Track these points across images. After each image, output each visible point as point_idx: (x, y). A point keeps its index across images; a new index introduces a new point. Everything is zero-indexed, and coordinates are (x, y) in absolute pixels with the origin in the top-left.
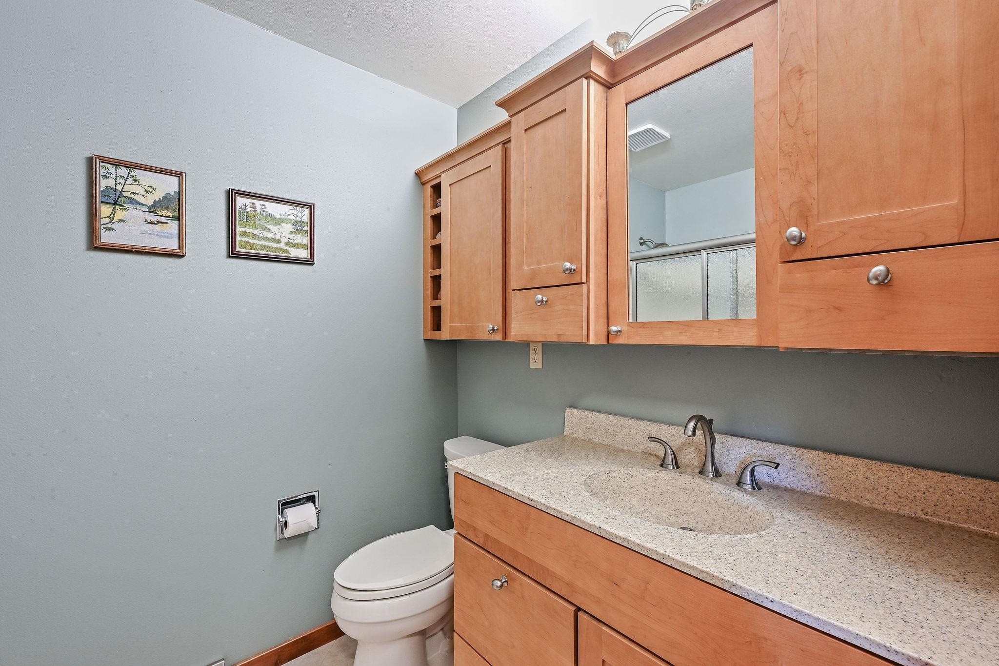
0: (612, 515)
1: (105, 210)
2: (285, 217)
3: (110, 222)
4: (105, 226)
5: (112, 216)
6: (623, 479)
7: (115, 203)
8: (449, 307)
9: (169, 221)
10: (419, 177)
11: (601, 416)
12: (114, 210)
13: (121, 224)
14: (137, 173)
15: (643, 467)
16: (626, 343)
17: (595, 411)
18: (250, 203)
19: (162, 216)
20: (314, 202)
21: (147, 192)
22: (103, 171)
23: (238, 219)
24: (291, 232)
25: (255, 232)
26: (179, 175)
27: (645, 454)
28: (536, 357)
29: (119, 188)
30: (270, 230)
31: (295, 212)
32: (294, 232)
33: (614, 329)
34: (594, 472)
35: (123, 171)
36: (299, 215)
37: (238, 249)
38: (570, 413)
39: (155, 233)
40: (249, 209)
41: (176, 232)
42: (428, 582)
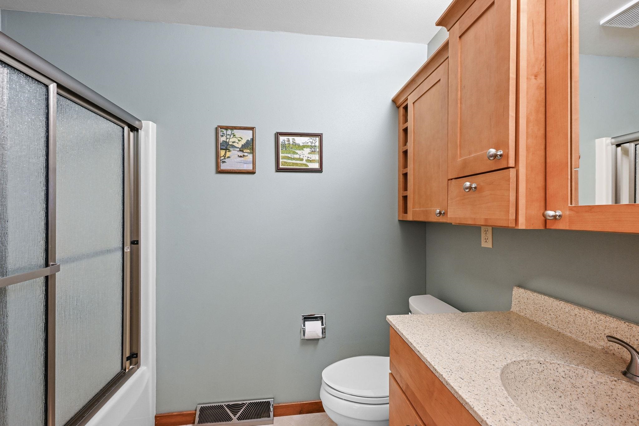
0: (514, 418)
1: (222, 153)
2: (306, 144)
3: (224, 159)
4: (222, 161)
5: (225, 156)
6: (563, 374)
7: (226, 149)
8: (412, 196)
9: (248, 155)
10: (395, 103)
11: (550, 301)
12: (226, 152)
13: (229, 159)
14: (235, 131)
15: (594, 369)
16: (568, 228)
17: (545, 294)
18: (287, 138)
19: (245, 152)
20: (321, 133)
21: (239, 141)
22: (221, 133)
23: (280, 149)
24: (309, 153)
25: (289, 155)
26: (252, 129)
27: (607, 353)
28: (486, 238)
29: (228, 140)
30: (297, 153)
31: (311, 140)
32: (311, 153)
33: (551, 213)
34: (522, 359)
35: (229, 132)
36: (314, 142)
37: (281, 166)
38: (517, 292)
39: (242, 162)
40: (286, 143)
41: (252, 160)
42: (382, 400)
